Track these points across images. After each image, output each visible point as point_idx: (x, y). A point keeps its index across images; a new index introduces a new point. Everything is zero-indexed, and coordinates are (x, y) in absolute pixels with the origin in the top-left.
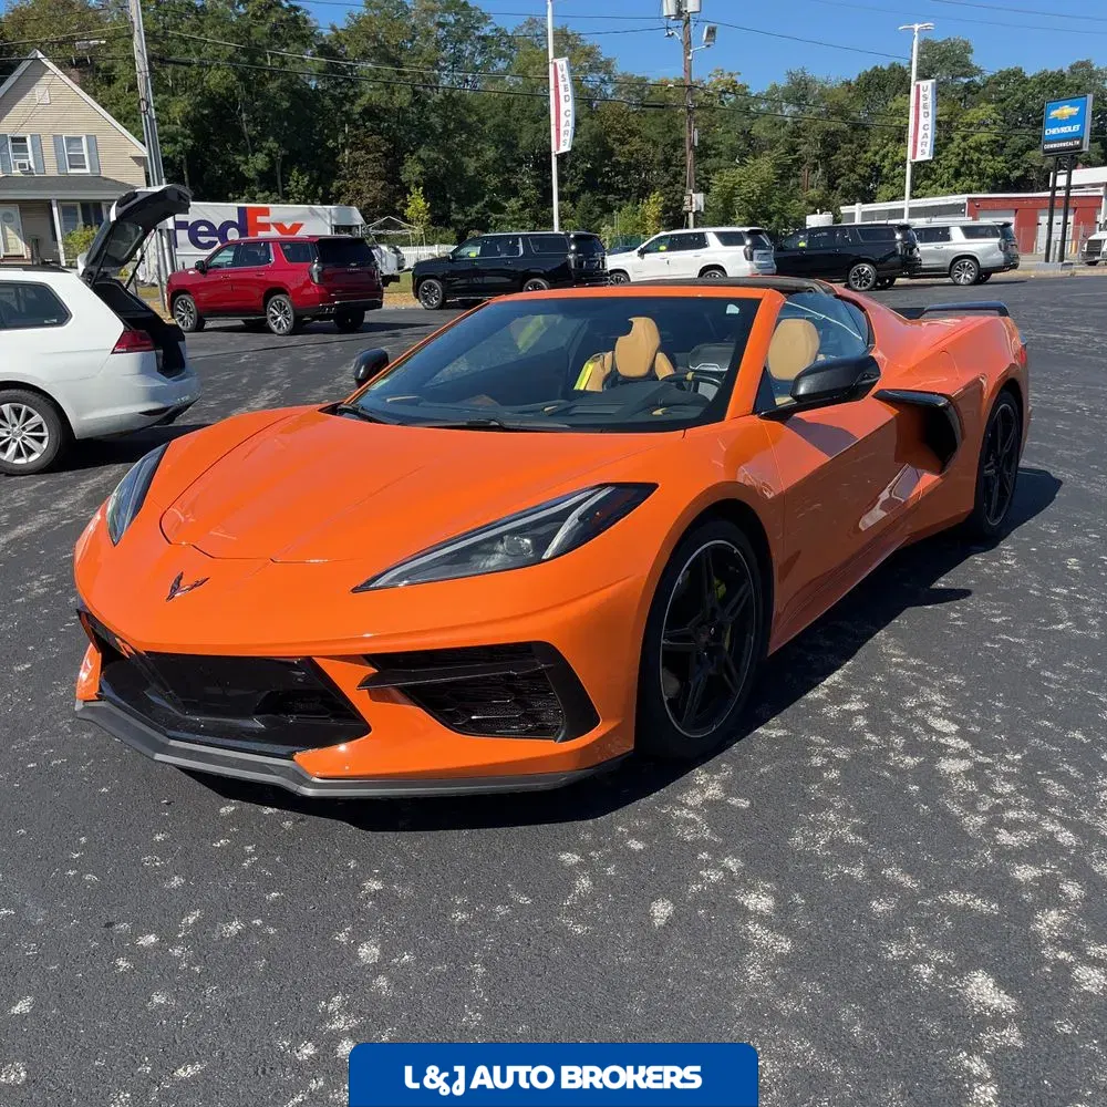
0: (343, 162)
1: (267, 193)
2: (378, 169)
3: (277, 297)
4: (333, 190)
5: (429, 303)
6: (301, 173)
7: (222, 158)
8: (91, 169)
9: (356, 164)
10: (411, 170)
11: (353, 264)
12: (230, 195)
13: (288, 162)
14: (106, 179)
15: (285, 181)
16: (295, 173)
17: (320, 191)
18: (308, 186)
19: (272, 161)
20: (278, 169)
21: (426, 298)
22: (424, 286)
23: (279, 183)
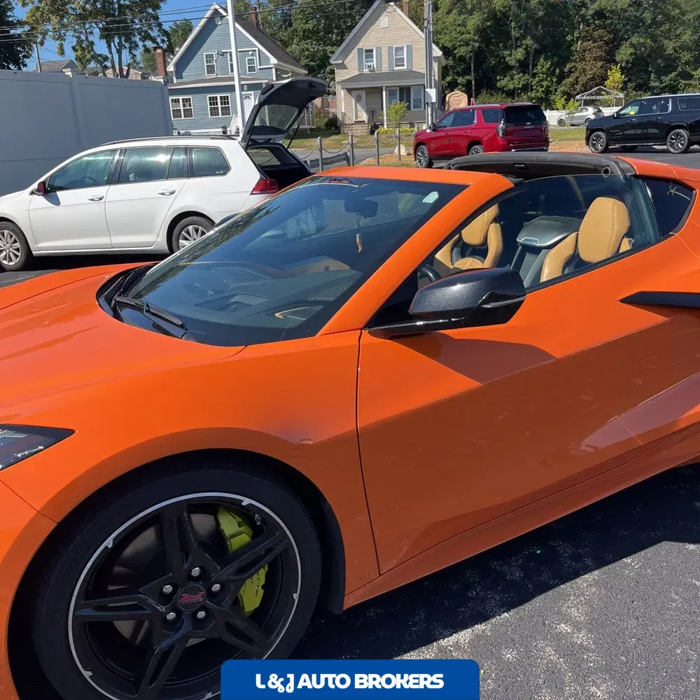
0: (576, 51)
1: (521, 74)
2: (598, 54)
3: (476, 147)
4: (566, 70)
5: (596, 149)
6: (546, 60)
7: (496, 53)
8: (407, 66)
9: (585, 51)
10: (624, 53)
11: (528, 123)
12: (498, 77)
13: (538, 53)
14: (415, 72)
15: (535, 65)
16: (542, 60)
17: (558, 71)
18: (549, 69)
19: (528, 53)
20: (531, 58)
21: (594, 145)
22: (593, 137)
23: (531, 67)
